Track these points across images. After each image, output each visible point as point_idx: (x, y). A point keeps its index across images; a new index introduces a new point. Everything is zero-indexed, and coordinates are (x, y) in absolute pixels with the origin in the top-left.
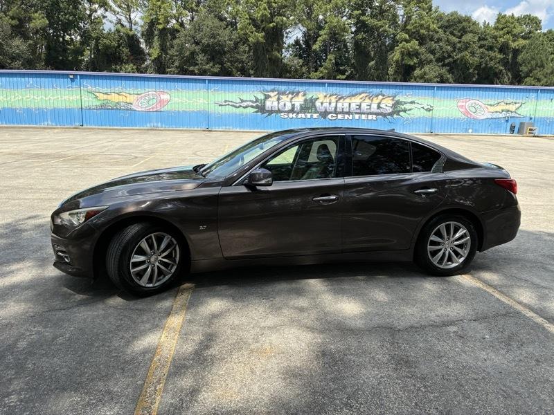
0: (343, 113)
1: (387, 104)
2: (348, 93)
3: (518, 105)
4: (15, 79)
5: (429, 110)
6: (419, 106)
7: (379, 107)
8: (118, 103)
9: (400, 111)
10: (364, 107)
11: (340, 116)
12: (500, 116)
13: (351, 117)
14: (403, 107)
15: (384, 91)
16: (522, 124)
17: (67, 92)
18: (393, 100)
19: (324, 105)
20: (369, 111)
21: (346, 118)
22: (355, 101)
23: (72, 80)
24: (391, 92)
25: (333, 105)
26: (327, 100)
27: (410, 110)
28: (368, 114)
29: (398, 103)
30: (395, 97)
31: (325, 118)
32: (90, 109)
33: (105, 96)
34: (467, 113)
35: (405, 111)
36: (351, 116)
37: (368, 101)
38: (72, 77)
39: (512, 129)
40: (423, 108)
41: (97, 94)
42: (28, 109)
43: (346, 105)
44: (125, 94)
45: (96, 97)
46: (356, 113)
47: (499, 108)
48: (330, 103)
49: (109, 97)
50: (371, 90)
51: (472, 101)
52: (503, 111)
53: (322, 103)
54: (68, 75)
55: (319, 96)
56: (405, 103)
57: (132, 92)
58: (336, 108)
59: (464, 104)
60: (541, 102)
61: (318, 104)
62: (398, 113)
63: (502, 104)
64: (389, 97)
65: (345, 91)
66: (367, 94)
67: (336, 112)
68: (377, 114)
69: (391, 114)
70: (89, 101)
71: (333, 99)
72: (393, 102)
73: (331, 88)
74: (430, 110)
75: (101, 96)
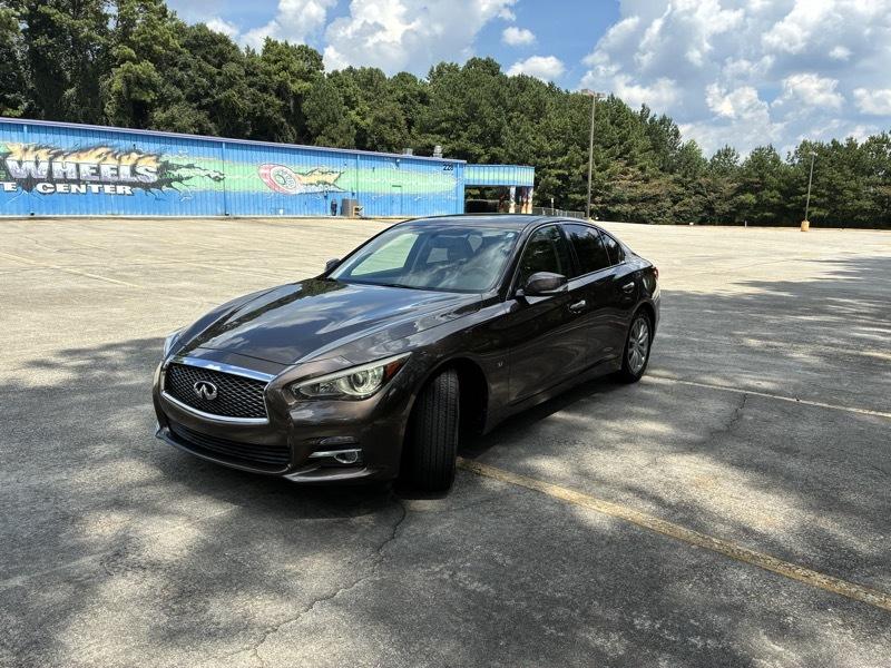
0: (65, 181)
1: (148, 168)
2: (71, 145)
3: (336, 175)
5: (217, 179)
6: (203, 174)
7: (134, 172)
9: (171, 180)
10: (106, 171)
11: (61, 188)
12: (317, 190)
13: (83, 189)
14: (176, 174)
15: (140, 145)
16: (345, 202)
18: (157, 161)
19: (24, 165)
20: (116, 179)
21: (74, 190)
22: (88, 161)
24: (154, 147)
25: (44, 166)
26: (30, 157)
27: (188, 178)
28: (116, 184)
29: (166, 167)
30: (159, 156)
31: (29, 189)
34: (272, 185)
35: (180, 179)
36: (83, 186)
37: (112, 162)
39: (334, 207)
40: (209, 176)
43: (71, 168)
46: (92, 182)
47: (314, 179)
48: (37, 163)
50: (116, 142)
51: (280, 168)
52: (319, 183)
53: (20, 163)
55: (11, 149)
56: (179, 167)
58: (50, 172)
59: (267, 171)
60: (362, 171)
61: (11, 164)
62: (169, 182)
63: (317, 172)
64: (150, 156)
65: (67, 142)
66: (108, 149)
67: (50, 178)
68: (132, 185)
69: (157, 185)
71: (43, 155)
72: (159, 165)
73: (36, 135)
74: (220, 179)
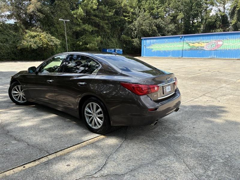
4: (162, 40)
8: (198, 47)
17: (178, 44)
23: (181, 39)
32: (186, 50)
33: (193, 44)
38: (181, 37)
41: (190, 44)
42: (164, 51)
44: (201, 43)
45: (189, 45)
49: (194, 45)
54: (179, 37)
57: (204, 42)
70: (186, 47)
75: (191, 45)
